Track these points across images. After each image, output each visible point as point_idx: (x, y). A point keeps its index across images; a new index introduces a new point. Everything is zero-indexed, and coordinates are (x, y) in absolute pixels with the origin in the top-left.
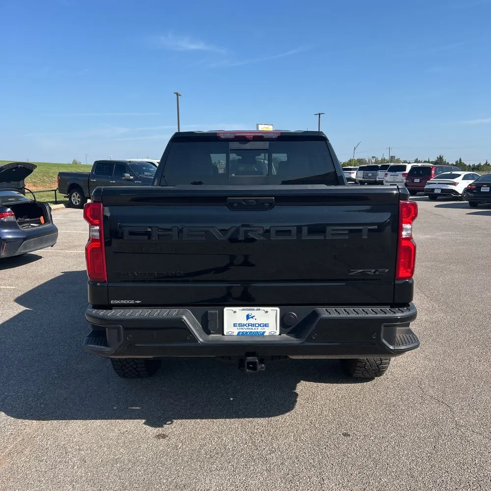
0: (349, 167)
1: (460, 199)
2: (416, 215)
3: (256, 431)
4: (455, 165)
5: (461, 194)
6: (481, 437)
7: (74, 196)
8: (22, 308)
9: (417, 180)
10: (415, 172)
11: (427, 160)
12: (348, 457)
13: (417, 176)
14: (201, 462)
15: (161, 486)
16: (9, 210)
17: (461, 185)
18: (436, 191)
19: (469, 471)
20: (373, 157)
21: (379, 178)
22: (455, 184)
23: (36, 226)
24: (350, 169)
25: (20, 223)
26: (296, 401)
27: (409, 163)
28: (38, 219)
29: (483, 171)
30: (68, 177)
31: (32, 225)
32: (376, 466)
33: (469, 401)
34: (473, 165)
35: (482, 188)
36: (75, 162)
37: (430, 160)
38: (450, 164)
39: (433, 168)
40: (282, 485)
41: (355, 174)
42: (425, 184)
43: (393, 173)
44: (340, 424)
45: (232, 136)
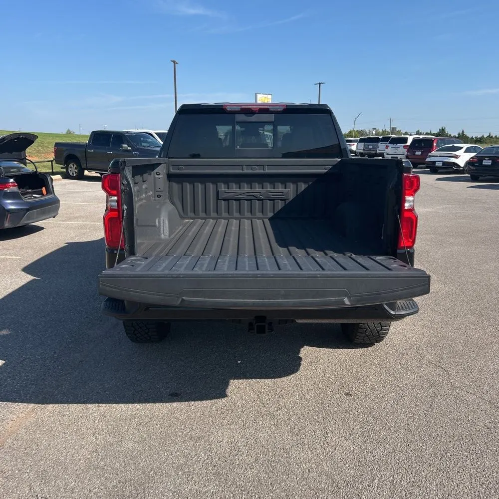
0: (350, 139)
1: (462, 172)
2: (418, 187)
3: (263, 390)
4: (458, 138)
5: (463, 167)
6: (474, 397)
7: (71, 168)
8: (30, 278)
9: (418, 153)
10: (417, 145)
11: (429, 132)
12: (350, 414)
13: (419, 149)
14: (213, 417)
15: (177, 438)
16: (12, 180)
17: (463, 158)
18: (437, 164)
19: (462, 426)
20: (374, 129)
21: (380, 150)
22: (456, 157)
23: (39, 197)
24: (351, 141)
25: (23, 194)
26: (300, 365)
27: (411, 135)
28: (40, 190)
29: (486, 143)
30: (65, 148)
31: (34, 195)
32: (376, 422)
33: (464, 365)
34: (475, 137)
35: (484, 161)
36: (69, 132)
37: (432, 132)
38: (452, 136)
39: (435, 141)
40: (289, 437)
41: (355, 146)
42: (426, 156)
43: (395, 145)
44: (342, 386)
45: (238, 108)
